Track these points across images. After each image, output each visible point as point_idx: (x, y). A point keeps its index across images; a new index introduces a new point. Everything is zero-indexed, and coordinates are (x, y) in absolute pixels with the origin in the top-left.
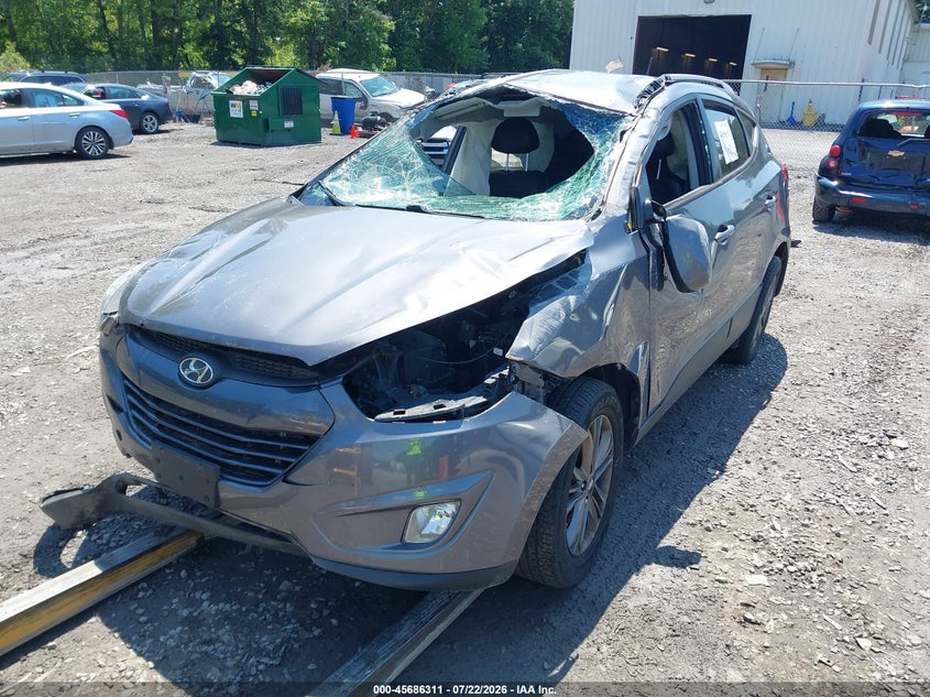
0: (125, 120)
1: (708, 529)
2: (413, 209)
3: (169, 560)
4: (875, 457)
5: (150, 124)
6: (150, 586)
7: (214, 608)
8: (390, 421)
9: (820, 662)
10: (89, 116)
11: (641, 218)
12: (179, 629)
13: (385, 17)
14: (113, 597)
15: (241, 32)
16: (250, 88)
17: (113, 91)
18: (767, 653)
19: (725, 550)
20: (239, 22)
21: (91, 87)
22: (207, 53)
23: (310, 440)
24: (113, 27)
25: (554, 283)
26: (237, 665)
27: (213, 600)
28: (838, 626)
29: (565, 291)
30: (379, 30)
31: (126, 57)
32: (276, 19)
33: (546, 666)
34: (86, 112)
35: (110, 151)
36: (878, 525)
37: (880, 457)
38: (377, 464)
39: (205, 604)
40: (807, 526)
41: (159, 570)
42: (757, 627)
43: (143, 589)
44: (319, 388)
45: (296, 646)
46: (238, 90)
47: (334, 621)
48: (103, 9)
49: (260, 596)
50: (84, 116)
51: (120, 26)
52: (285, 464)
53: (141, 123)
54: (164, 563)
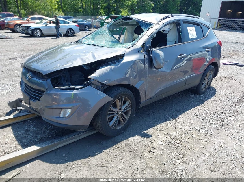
0: (78, 27)
1: (158, 131)
2: (94, 45)
3: (30, 118)
4: (221, 121)
5: (86, 29)
6: (23, 123)
7: (33, 129)
8: (57, 89)
9: (163, 163)
10: (70, 26)
11: (146, 49)
12: (23, 131)
13: (152, 3)
14: (15, 123)
15: (114, 7)
16: (109, 20)
17: (79, 21)
18: (150, 159)
19: (158, 136)
20: (114, 4)
21: (74, 20)
22: (105, 12)
23: (44, 92)
24: (84, 6)
25: (110, 63)
26: (30, 140)
27: (33, 127)
28: (174, 156)
29: (112, 64)
30: (150, 6)
31: (86, 13)
32: (123, 3)
33: (94, 152)
34: (69, 25)
35: (74, 35)
36: (206, 136)
37: (222, 121)
38: (61, 101)
39: (31, 128)
40: (186, 134)
41: (27, 120)
42: (152, 153)
43: (22, 123)
44: (46, 80)
45: (44, 138)
46: (107, 21)
47: (55, 135)
48: (82, 1)
49: (43, 128)
50: (69, 26)
51: (86, 6)
52: (39, 97)
53: (84, 28)
54: (28, 119)
